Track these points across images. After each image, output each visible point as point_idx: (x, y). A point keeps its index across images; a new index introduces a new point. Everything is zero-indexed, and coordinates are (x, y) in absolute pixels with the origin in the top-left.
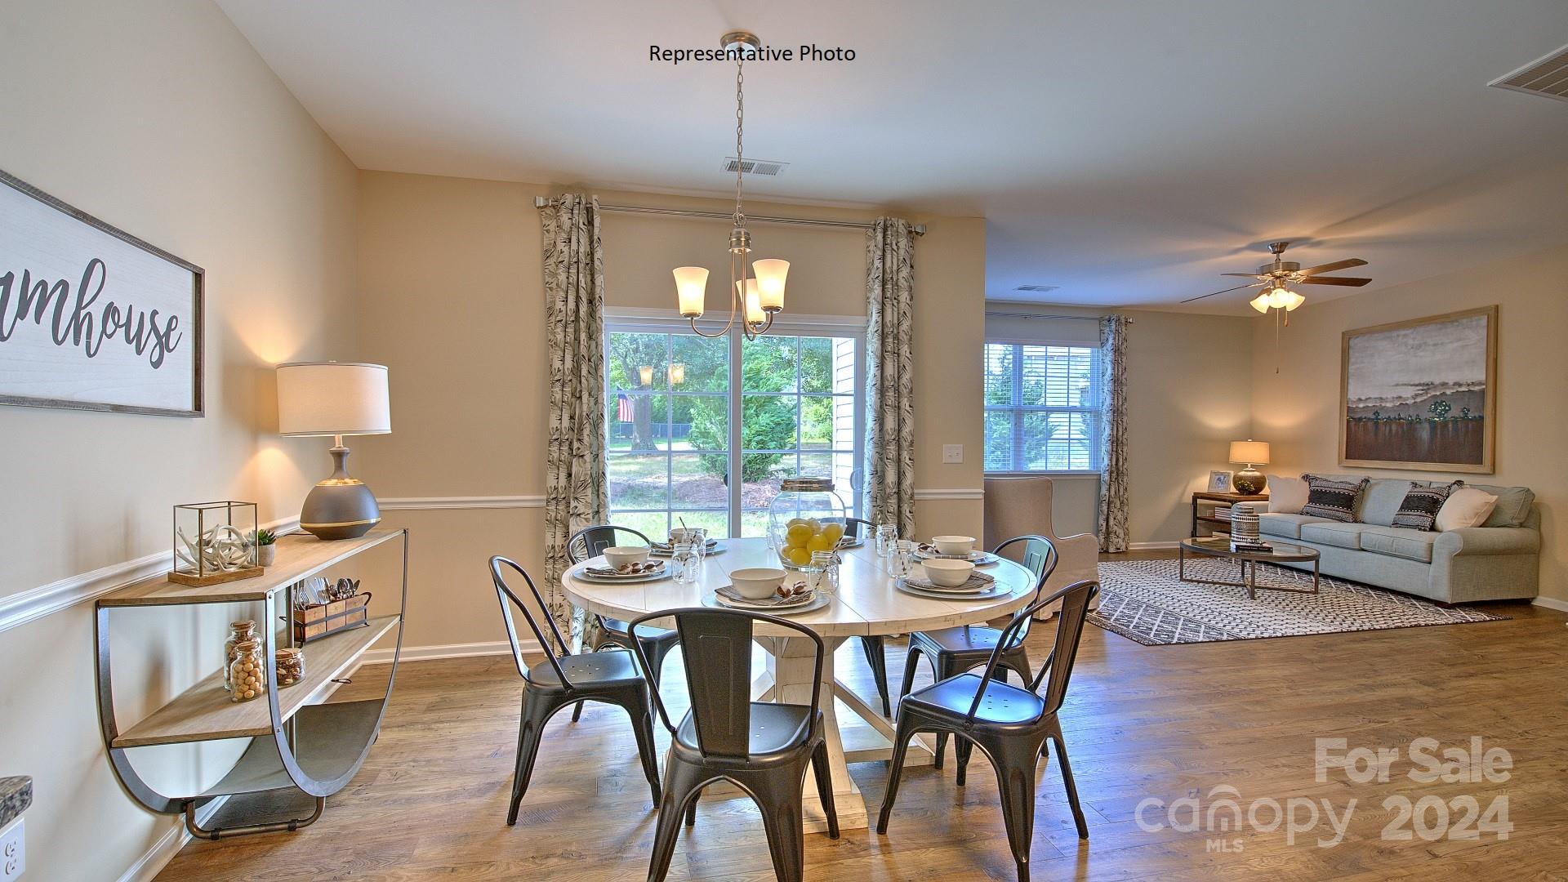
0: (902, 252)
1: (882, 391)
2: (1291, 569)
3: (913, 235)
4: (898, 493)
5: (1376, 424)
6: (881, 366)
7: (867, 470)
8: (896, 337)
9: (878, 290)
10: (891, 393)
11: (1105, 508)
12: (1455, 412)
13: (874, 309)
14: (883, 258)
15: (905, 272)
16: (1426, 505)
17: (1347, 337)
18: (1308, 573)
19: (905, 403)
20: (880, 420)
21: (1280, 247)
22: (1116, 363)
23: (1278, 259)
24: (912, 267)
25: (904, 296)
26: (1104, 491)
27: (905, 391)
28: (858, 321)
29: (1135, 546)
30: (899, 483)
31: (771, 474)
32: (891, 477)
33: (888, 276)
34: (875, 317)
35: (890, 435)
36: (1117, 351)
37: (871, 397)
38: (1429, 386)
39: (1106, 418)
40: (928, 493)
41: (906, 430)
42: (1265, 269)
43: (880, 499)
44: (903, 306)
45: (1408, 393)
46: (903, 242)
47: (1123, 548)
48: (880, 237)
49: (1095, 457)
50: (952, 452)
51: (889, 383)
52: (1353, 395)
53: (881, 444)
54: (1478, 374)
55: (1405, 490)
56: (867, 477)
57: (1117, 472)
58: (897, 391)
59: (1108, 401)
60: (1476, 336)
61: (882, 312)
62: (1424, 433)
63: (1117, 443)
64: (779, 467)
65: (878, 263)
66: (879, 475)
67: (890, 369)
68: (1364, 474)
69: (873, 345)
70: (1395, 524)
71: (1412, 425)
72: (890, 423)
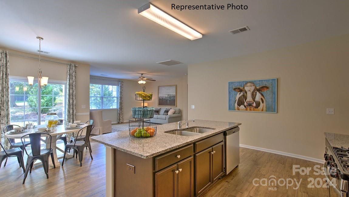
0: (73, 70)
1: (69, 95)
2: (147, 122)
3: (75, 67)
4: (73, 114)
5: (162, 99)
6: (69, 91)
7: (67, 110)
8: (72, 85)
9: (68, 77)
10: (71, 96)
11: (119, 115)
12: (172, 99)
13: (68, 80)
14: (70, 71)
15: (74, 74)
16: (167, 112)
17: (159, 87)
18: (149, 123)
19: (74, 98)
20: (69, 101)
21: (142, 74)
22: (121, 89)
23: (142, 76)
24: (75, 72)
25: (74, 78)
26: (119, 112)
27: (74, 96)
28: (65, 82)
29: (124, 121)
30: (73, 113)
31: (50, 111)
32: (71, 111)
33: (71, 74)
34: (68, 82)
35: (71, 104)
36: (121, 87)
37: (67, 96)
38: (169, 95)
39: (119, 99)
40: (79, 114)
41: (74, 103)
42: (140, 77)
43: (69, 116)
44: (73, 80)
45: (166, 96)
46: (74, 68)
47: (122, 122)
48: (69, 67)
49: (117, 106)
50: (83, 107)
51: (71, 94)
52: (160, 95)
53: (69, 105)
54: (175, 94)
55: (165, 109)
56: (67, 112)
57: (121, 108)
58: (73, 95)
59: (119, 96)
60: (174, 88)
61: (69, 81)
62: (168, 101)
63: (121, 103)
64: (52, 109)
65: (69, 72)
66: (69, 112)
67: (71, 92)
68: (160, 107)
69: (68, 87)
70: (163, 115)
71: (167, 100)
72: (71, 101)
